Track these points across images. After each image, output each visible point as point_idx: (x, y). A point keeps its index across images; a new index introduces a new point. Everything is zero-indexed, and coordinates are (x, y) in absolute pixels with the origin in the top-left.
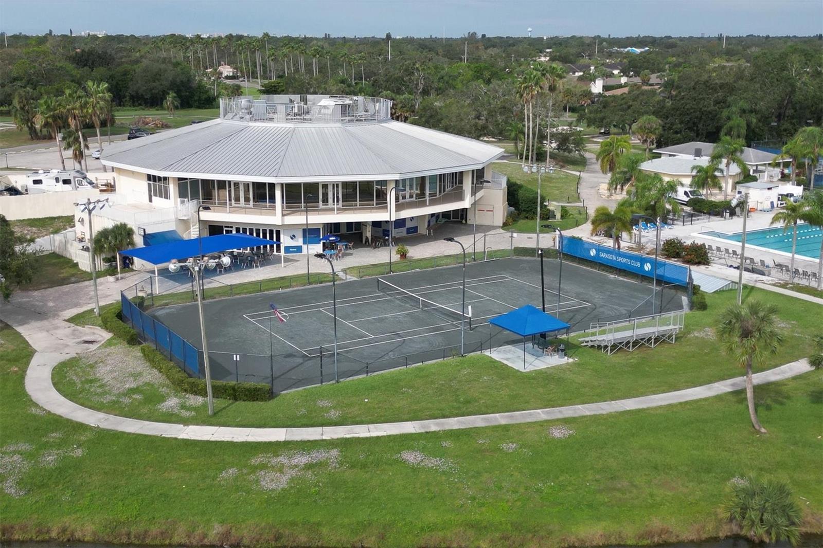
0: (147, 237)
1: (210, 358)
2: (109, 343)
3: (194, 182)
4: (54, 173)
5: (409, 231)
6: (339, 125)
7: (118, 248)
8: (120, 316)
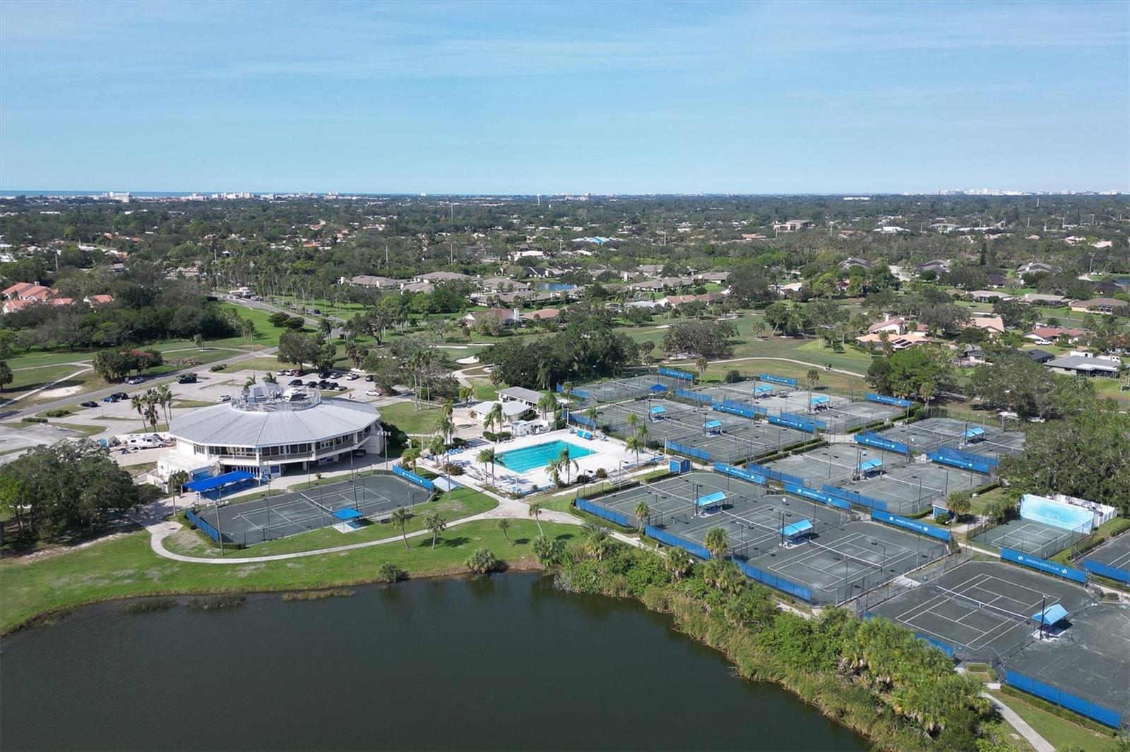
0: (194, 476)
2: (182, 529)
3: (217, 448)
6: (290, 411)
7: (181, 482)
8: (186, 516)
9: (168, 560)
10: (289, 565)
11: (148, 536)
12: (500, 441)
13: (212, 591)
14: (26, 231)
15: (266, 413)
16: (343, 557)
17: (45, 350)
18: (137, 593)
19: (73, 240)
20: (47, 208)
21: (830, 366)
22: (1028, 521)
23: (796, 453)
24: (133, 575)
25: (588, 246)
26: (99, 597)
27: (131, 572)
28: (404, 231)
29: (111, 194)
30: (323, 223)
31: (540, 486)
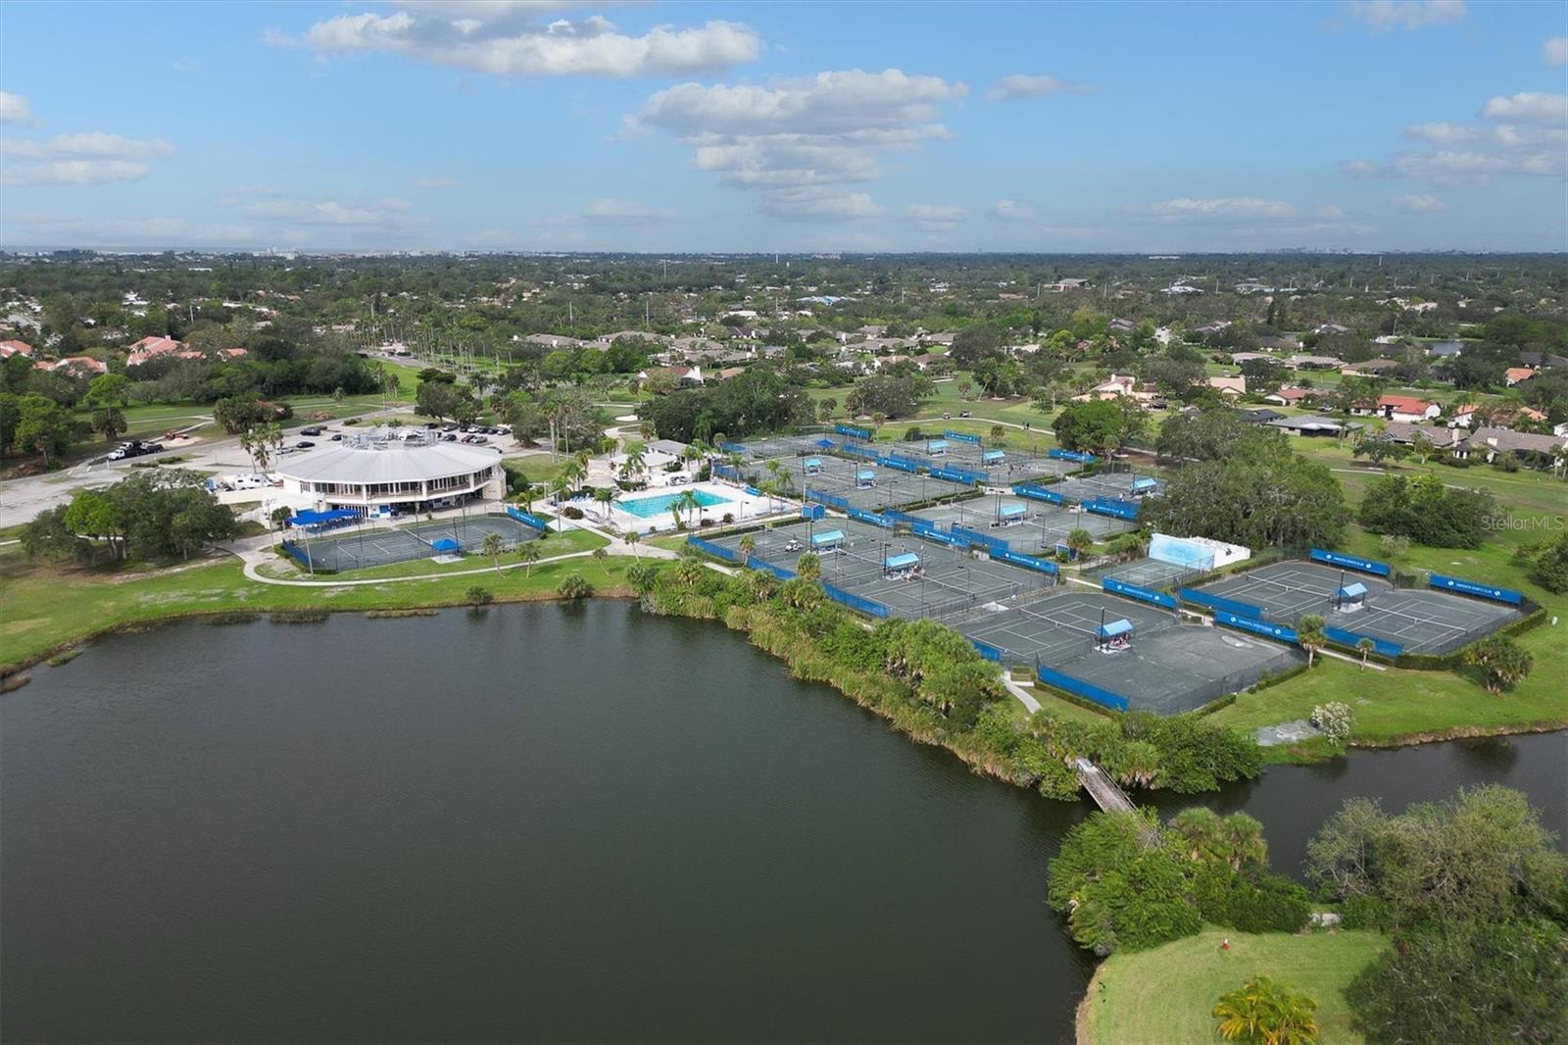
0: (298, 513)
1: (312, 560)
2: (278, 558)
3: (324, 485)
4: (250, 476)
5: (444, 504)
6: (403, 451)
7: (283, 518)
8: (283, 548)
9: (257, 582)
10: (377, 588)
11: (242, 563)
12: (635, 490)
13: (297, 609)
14: (168, 288)
15: (377, 451)
16: (433, 583)
17: (169, 403)
18: (222, 609)
19: (220, 296)
20: (196, 264)
21: (1028, 426)
22: (1154, 560)
23: (944, 503)
24: (220, 594)
25: (813, 306)
26: (183, 611)
27: (219, 591)
28: (602, 290)
29: (275, 249)
30: (513, 281)
31: (657, 529)
